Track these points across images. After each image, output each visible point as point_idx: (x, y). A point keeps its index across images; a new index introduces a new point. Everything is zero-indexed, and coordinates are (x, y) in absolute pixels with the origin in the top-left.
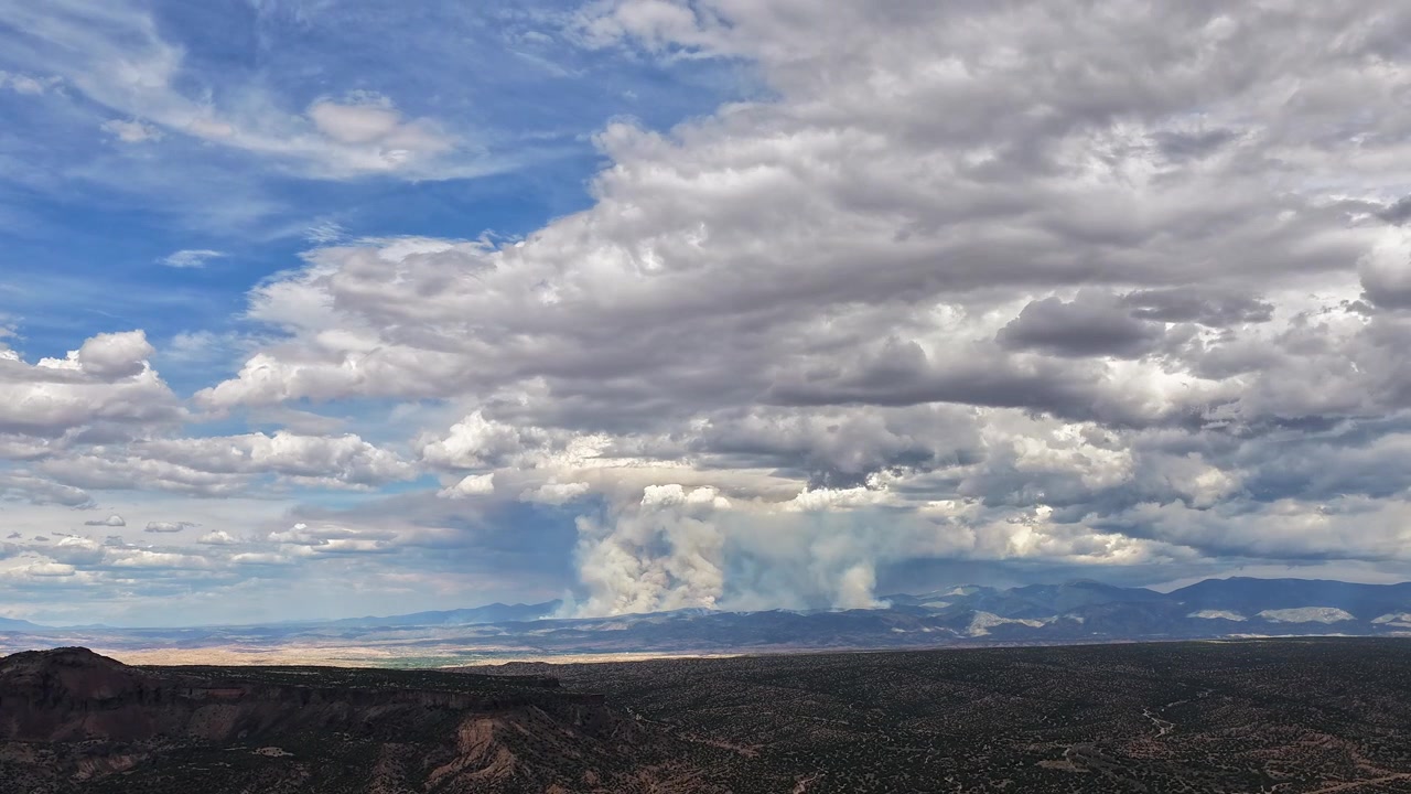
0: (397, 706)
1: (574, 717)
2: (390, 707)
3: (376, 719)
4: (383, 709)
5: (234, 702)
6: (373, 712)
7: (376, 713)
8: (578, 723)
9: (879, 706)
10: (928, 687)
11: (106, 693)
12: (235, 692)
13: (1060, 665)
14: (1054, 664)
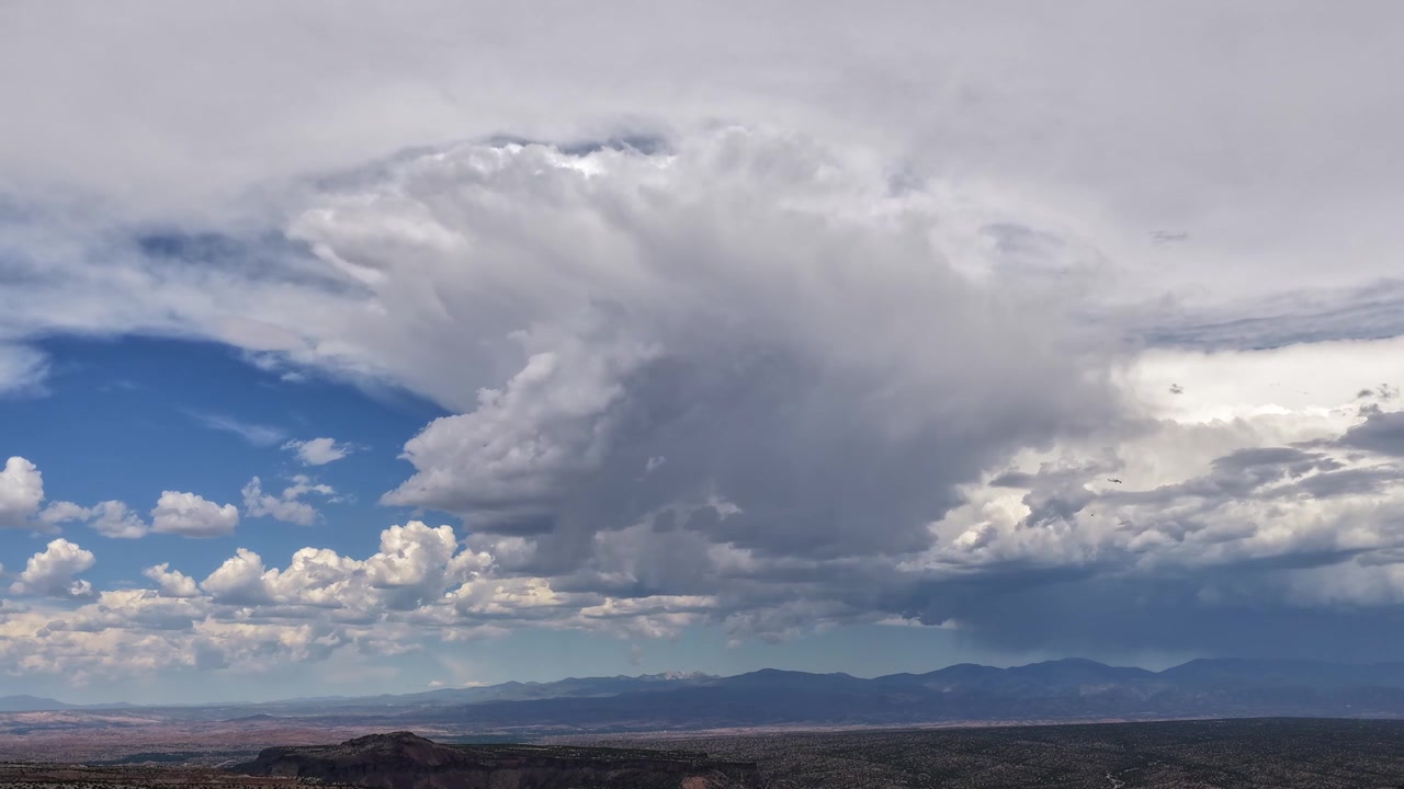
0: (629, 770)
1: (740, 778)
2: (624, 771)
3: (616, 778)
4: (619, 772)
5: (515, 768)
6: (612, 774)
7: (616, 775)
8: (742, 780)
9: (923, 772)
10: (956, 759)
11: (434, 762)
12: (515, 762)
13: (1052, 742)
14: (1048, 742)
